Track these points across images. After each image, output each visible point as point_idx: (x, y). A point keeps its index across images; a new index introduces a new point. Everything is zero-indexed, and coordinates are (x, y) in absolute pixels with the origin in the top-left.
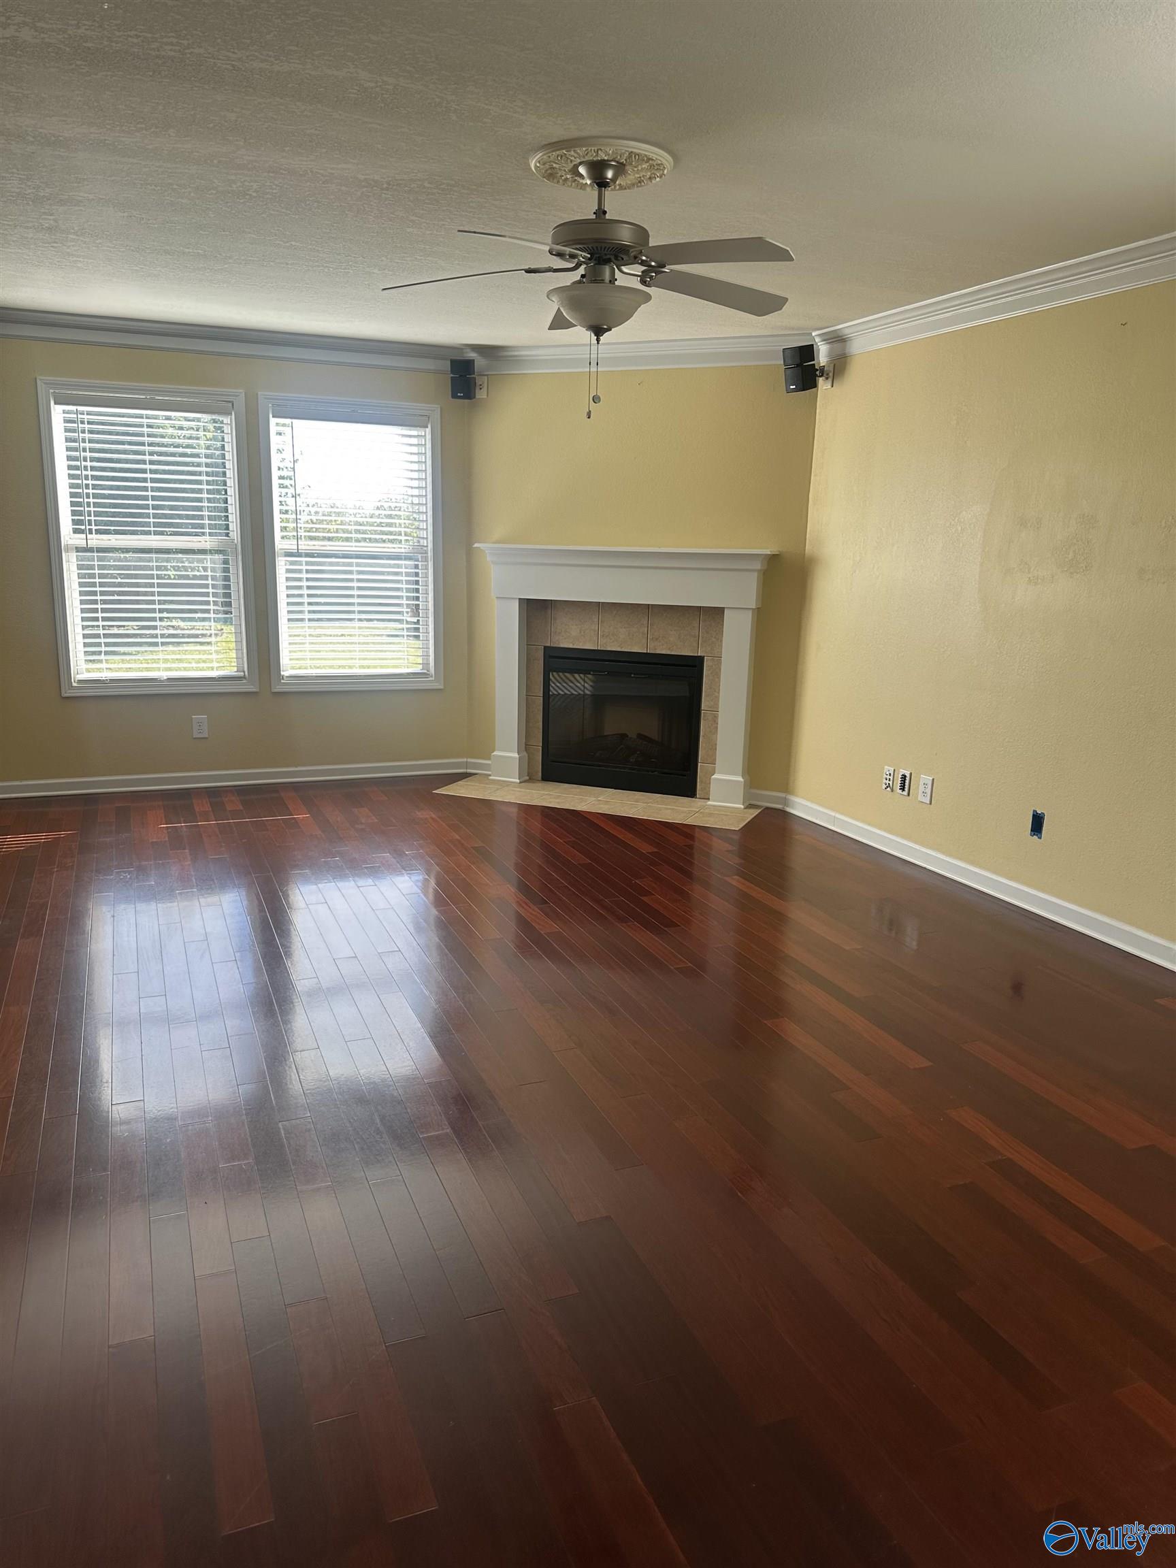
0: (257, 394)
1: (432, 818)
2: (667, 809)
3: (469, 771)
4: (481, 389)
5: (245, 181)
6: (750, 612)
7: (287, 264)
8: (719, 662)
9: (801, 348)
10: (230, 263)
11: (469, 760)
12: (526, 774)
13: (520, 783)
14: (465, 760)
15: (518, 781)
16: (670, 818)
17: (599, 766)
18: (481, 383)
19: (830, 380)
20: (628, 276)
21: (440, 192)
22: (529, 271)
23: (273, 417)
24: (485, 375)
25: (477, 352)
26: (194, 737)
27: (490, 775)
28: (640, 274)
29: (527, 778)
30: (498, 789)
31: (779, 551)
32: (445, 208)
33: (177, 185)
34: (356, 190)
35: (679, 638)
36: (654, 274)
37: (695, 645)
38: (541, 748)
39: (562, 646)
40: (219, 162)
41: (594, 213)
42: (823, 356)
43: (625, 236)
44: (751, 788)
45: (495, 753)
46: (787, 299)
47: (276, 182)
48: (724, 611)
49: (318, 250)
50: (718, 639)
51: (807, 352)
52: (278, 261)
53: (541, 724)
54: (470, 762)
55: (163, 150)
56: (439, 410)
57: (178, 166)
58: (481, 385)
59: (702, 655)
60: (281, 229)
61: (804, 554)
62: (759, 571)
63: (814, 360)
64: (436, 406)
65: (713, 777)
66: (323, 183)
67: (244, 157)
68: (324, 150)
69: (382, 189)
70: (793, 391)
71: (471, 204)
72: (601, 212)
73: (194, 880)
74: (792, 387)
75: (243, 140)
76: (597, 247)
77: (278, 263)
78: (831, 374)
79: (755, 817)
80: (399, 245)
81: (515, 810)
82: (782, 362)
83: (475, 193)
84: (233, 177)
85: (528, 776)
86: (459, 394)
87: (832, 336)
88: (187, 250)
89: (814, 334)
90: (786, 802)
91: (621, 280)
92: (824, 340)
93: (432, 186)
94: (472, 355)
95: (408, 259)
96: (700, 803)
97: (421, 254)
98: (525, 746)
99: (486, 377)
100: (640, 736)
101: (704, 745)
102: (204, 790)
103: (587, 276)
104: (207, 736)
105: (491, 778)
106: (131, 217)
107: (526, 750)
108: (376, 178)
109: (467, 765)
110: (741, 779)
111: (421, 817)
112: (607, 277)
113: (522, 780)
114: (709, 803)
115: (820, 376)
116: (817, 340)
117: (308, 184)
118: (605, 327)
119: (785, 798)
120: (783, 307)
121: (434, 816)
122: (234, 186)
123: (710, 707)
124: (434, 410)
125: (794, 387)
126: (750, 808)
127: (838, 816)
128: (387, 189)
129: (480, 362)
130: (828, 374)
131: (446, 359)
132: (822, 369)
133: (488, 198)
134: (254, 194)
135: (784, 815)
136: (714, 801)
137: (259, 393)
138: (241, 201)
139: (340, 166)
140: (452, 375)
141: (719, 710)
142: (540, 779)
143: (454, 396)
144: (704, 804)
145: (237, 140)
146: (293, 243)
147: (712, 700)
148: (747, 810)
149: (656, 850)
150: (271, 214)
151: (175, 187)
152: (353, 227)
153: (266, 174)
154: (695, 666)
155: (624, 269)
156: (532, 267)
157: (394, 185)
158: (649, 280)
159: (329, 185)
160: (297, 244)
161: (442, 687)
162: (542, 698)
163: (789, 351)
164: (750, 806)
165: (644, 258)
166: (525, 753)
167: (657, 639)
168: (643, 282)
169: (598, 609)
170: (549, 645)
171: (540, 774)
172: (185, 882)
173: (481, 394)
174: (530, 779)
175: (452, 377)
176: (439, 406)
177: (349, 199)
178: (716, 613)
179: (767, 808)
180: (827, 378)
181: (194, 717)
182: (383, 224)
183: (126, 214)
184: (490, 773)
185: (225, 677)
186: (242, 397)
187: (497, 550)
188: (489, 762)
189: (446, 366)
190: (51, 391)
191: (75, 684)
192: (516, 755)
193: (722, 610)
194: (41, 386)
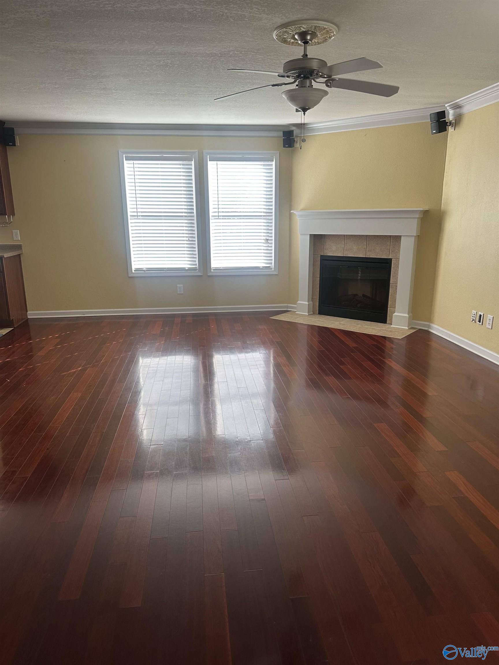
0: (203, 152)
1: (264, 329)
2: (371, 328)
3: (288, 309)
4: (297, 143)
5: (164, 60)
6: (413, 238)
7: (199, 94)
8: (399, 261)
9: (438, 113)
10: (177, 96)
11: (289, 305)
12: (312, 311)
13: (308, 315)
14: (287, 305)
15: (307, 314)
16: (370, 332)
17: (344, 308)
18: (297, 140)
19: (453, 127)
20: (318, 84)
21: (243, 55)
22: (273, 85)
23: (209, 161)
24: (298, 137)
25: (295, 127)
26: (178, 293)
27: (296, 311)
28: (324, 82)
29: (312, 313)
30: (298, 318)
31: (429, 209)
32: (249, 62)
33: (140, 65)
34: (209, 59)
35: (381, 250)
36: (331, 82)
37: (388, 253)
38: (318, 300)
39: (328, 255)
40: (151, 52)
41: (302, 56)
42: (451, 116)
43: (315, 65)
44: (413, 319)
45: (298, 302)
46: (399, 88)
47: (176, 59)
48: (401, 237)
49: (208, 87)
50: (399, 251)
51: (441, 115)
52: (195, 93)
53: (319, 289)
54: (289, 306)
55: (127, 50)
56: (279, 153)
57: (136, 56)
58: (297, 141)
59: (391, 258)
60: (188, 79)
61: (441, 210)
62: (418, 218)
63: (445, 118)
64: (278, 152)
65: (394, 314)
66: (195, 57)
67: (159, 49)
68: (187, 42)
69: (219, 57)
70: (435, 133)
71: (259, 59)
72: (305, 55)
73: (162, 349)
74: (434, 132)
75: (154, 42)
76: (302, 71)
77: (195, 94)
78: (454, 124)
79: (413, 333)
80: (239, 81)
81: (306, 327)
82: (430, 121)
83: (258, 54)
84: (159, 59)
85: (313, 312)
86: (286, 146)
87: (454, 106)
88: (158, 92)
89: (446, 106)
90: (429, 327)
91: (315, 85)
92: (451, 108)
93: (238, 53)
94: (294, 128)
95: (246, 87)
96: (388, 326)
97: (250, 84)
98: (311, 299)
99: (299, 138)
100: (364, 295)
101: (391, 299)
102: (181, 315)
103: (299, 85)
104: (183, 293)
105: (296, 313)
106: (130, 80)
107: (312, 301)
108: (214, 52)
109: (287, 307)
110: (407, 315)
111: (260, 328)
112: (308, 84)
113: (309, 314)
114: (392, 326)
115: (449, 126)
116: (448, 108)
117: (189, 58)
118: (307, 107)
119: (429, 325)
120: (398, 91)
121: (265, 328)
122: (161, 63)
123: (394, 282)
124: (276, 154)
125: (435, 131)
126: (412, 329)
127: (451, 334)
128: (221, 57)
129: (296, 131)
130: (452, 124)
131: (281, 131)
132: (450, 123)
133: (264, 55)
134: (170, 65)
135: (428, 333)
136: (394, 325)
137: (204, 151)
138: (167, 69)
139: (197, 49)
140: (283, 138)
141: (398, 283)
142: (318, 313)
143: (284, 147)
144: (389, 326)
145: (152, 42)
146: (197, 85)
147: (395, 279)
148: (410, 330)
149: (357, 346)
150: (182, 73)
151: (140, 66)
152: (216, 75)
153: (170, 56)
154: (388, 263)
155: (317, 80)
156: (275, 84)
157: (223, 55)
158: (329, 84)
159: (197, 58)
160: (198, 85)
161: (277, 273)
162: (319, 278)
163: (432, 115)
164: (412, 328)
165: (320, 74)
166: (311, 302)
167: (370, 251)
168: (327, 86)
169: (344, 237)
170: (322, 255)
171: (318, 311)
172: (158, 350)
173: (297, 145)
174: (313, 313)
175: (283, 139)
176: (279, 152)
177: (208, 63)
178: (398, 238)
179: (420, 329)
180: (452, 126)
181: (178, 285)
182: (227, 72)
183: (128, 79)
184: (296, 310)
185: (190, 269)
186: (197, 153)
187: (301, 213)
188: (296, 306)
189: (281, 134)
190: (124, 155)
191: (133, 272)
192: (307, 303)
193: (400, 237)
194: (120, 153)
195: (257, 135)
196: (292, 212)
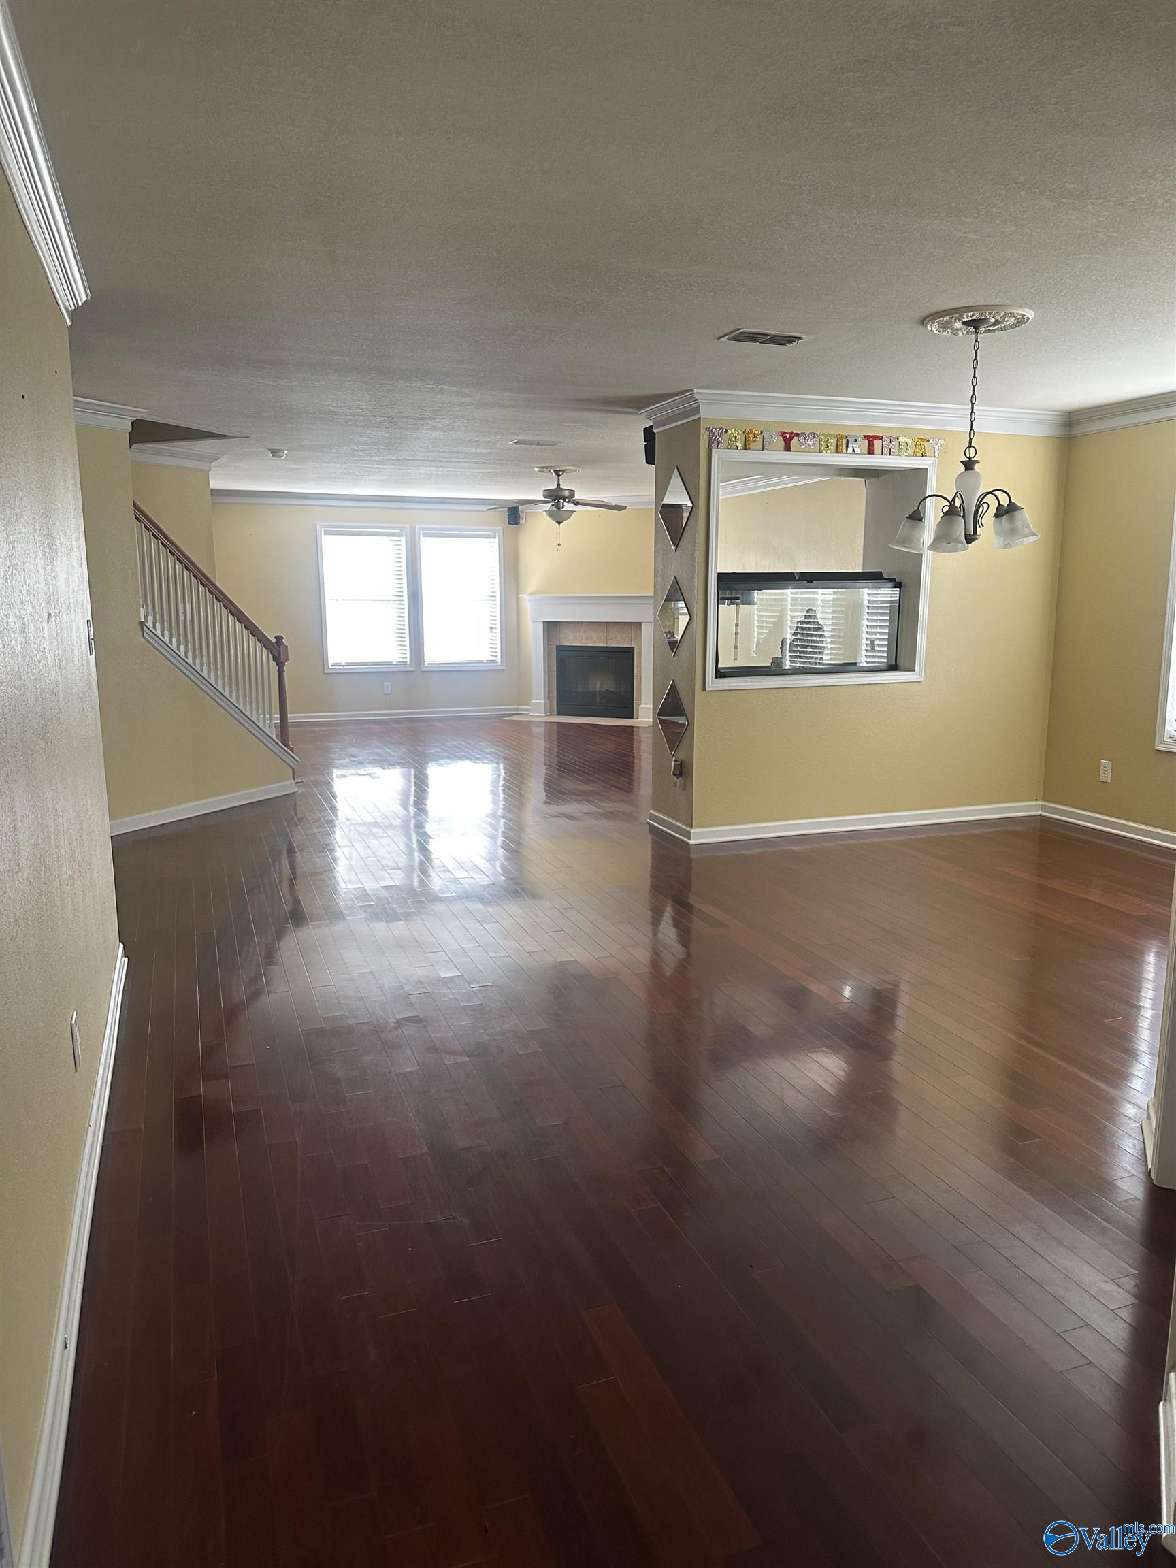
3: (521, 711)
4: (522, 517)
6: (654, 624)
8: (641, 649)
11: (522, 707)
14: (520, 706)
15: (544, 715)
17: (586, 706)
20: (567, 507)
23: (423, 536)
24: (521, 512)
26: (384, 693)
30: (534, 716)
35: (622, 638)
37: (629, 641)
38: (556, 698)
39: (565, 645)
43: (566, 494)
45: (532, 702)
50: (639, 638)
53: (556, 685)
59: (633, 646)
65: (640, 707)
72: (559, 484)
76: (558, 496)
85: (550, 713)
86: (511, 523)
94: (517, 504)
96: (634, 719)
98: (548, 697)
99: (525, 514)
100: (607, 691)
101: (636, 691)
104: (390, 693)
105: (530, 714)
107: (548, 699)
109: (518, 710)
113: (547, 716)
114: (639, 719)
118: (561, 521)
121: (504, 731)
123: (637, 673)
124: (499, 531)
129: (519, 507)
131: (504, 507)
136: (641, 719)
137: (417, 526)
140: (508, 514)
141: (643, 673)
142: (557, 715)
143: (509, 523)
144: (636, 719)
154: (630, 652)
155: (566, 504)
161: (504, 667)
162: (556, 672)
166: (547, 701)
167: (610, 640)
169: (580, 625)
170: (558, 644)
171: (557, 713)
173: (522, 521)
174: (551, 716)
176: (502, 529)
178: (638, 625)
181: (385, 683)
185: (399, 664)
186: (408, 529)
187: (531, 598)
188: (529, 707)
189: (506, 509)
190: (323, 529)
191: (330, 667)
192: (543, 702)
193: (641, 623)
194: (318, 527)
195: (478, 509)
196: (521, 596)
